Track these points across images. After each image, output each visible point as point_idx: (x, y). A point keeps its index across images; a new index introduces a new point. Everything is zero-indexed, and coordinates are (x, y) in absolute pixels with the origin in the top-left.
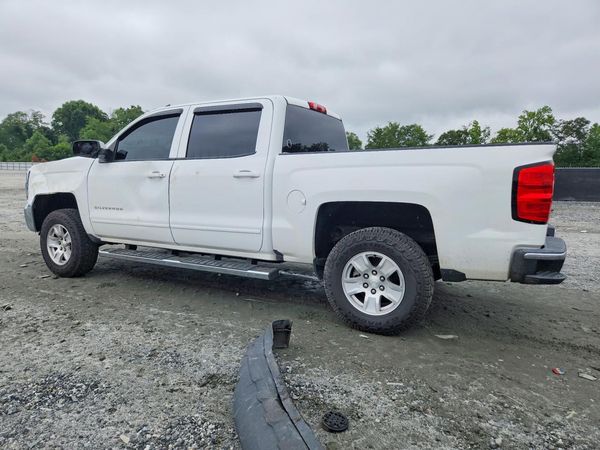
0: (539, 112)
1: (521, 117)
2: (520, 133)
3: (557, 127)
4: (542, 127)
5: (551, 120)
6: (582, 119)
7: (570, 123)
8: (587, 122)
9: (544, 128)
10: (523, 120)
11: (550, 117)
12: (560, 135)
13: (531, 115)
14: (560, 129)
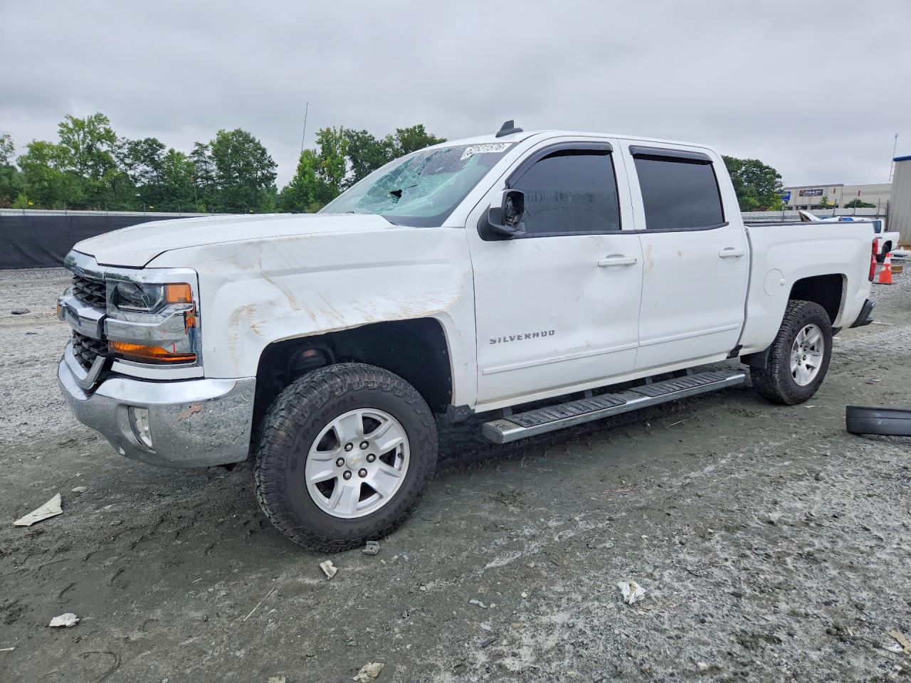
0: (91, 122)
1: (62, 125)
2: (65, 151)
3: (120, 148)
4: (98, 145)
5: (109, 136)
6: (154, 141)
7: (138, 144)
8: (162, 146)
9: (103, 147)
10: (65, 131)
11: (108, 132)
12: (127, 161)
13: (79, 124)
14: (125, 151)
